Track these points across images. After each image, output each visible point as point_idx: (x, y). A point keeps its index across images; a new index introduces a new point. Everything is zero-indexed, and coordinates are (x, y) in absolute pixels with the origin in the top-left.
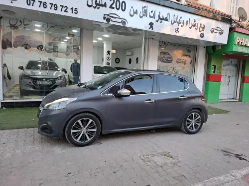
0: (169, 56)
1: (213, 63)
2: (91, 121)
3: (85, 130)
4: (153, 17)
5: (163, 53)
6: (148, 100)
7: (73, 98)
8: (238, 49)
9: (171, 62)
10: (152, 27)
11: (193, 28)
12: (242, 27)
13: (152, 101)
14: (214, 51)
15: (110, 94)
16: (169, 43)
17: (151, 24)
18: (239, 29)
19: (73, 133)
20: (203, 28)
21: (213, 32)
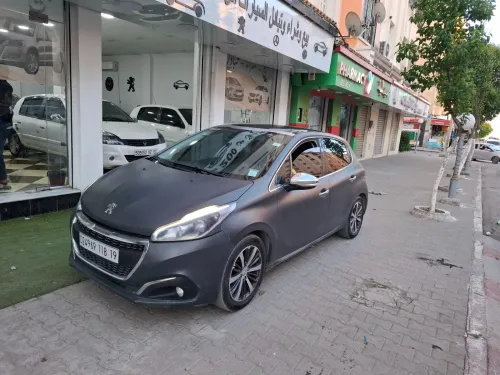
0: (238, 88)
1: (300, 105)
2: (256, 249)
3: (245, 271)
4: (244, 6)
5: (230, 80)
6: (323, 190)
7: (228, 206)
8: (340, 83)
9: (241, 100)
10: (242, 28)
11: (295, 38)
12: (346, 46)
13: (327, 191)
14: (304, 83)
15: (279, 187)
16: (238, 59)
17: (241, 21)
18: (343, 49)
19: (232, 284)
20: (306, 40)
21: (316, 49)
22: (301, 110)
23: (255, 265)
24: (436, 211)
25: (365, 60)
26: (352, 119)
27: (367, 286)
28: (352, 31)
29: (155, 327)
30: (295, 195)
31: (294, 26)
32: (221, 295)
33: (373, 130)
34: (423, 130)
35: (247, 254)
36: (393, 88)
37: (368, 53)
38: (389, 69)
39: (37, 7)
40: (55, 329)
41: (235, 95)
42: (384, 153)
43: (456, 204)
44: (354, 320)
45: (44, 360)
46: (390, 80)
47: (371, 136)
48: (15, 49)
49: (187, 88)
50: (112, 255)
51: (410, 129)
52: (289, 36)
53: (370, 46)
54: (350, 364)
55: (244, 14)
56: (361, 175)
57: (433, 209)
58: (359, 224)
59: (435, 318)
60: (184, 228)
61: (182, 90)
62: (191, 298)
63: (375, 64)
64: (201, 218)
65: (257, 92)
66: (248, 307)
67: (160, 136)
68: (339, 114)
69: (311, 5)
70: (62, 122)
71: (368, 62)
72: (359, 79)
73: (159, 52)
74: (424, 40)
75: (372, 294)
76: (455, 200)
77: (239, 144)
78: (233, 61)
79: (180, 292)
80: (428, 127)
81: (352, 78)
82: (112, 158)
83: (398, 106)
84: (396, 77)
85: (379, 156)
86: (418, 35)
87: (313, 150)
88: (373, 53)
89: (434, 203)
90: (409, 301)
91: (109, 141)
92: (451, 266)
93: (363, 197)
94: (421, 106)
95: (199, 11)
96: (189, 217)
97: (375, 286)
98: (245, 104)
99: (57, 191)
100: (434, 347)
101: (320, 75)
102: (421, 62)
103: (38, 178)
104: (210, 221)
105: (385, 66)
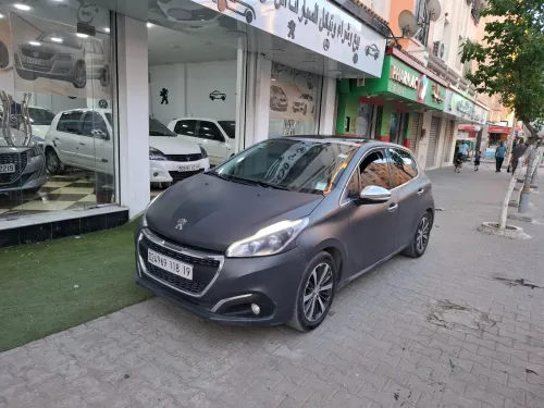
0: (283, 97)
1: (347, 113)
2: (327, 266)
3: (317, 290)
4: (294, 9)
5: (275, 89)
6: (392, 205)
7: (300, 221)
8: (392, 88)
9: (285, 110)
10: (292, 34)
11: (346, 42)
12: (399, 47)
13: (396, 206)
14: (353, 90)
15: (349, 201)
16: (282, 65)
17: (292, 25)
18: (396, 51)
19: (306, 303)
20: (357, 42)
21: (367, 53)
22: (349, 119)
23: (326, 284)
24: (507, 227)
25: (419, 62)
26: (402, 127)
27: (443, 307)
28: (406, 31)
29: (229, 346)
30: (365, 209)
31: (345, 28)
32: (296, 314)
33: (426, 140)
34: (479, 139)
35: (319, 271)
36: (448, 92)
37: (422, 55)
38: (443, 71)
39: (84, 19)
40: (130, 347)
41: (279, 105)
42: (437, 166)
43: (528, 220)
44: (435, 342)
45: (127, 377)
46: (445, 84)
47: (423, 146)
48: (63, 63)
49: (223, 98)
50: (185, 271)
51: (465, 137)
52: (340, 39)
53: (423, 47)
54: (440, 387)
55: (294, 17)
56: (428, 188)
57: (503, 226)
58: (425, 241)
59: (524, 341)
60: (257, 244)
61: (218, 102)
62: (268, 315)
63: (429, 66)
64: (275, 234)
65: (301, 101)
66: (320, 327)
67: (203, 150)
68: (389, 122)
69: (362, 5)
70: (103, 138)
71: (422, 64)
72: (413, 84)
73: (193, 62)
74: (493, 38)
75: (450, 316)
76: (526, 215)
77: (290, 157)
78: (277, 68)
79: (256, 309)
80: (485, 136)
81: (407, 82)
82: (156, 174)
83: (454, 112)
84: (451, 81)
85: (431, 169)
86: (486, 33)
87: (379, 161)
88: (427, 55)
89: (504, 219)
90: (492, 323)
91: (153, 157)
92: (533, 287)
93: (430, 212)
94: (478, 111)
95: (249, 15)
96: (263, 233)
97: (451, 308)
98: (288, 115)
99: (105, 209)
100: (528, 371)
101: (371, 81)
102: (488, 62)
103: (83, 196)
104: (284, 236)
105: (440, 69)
